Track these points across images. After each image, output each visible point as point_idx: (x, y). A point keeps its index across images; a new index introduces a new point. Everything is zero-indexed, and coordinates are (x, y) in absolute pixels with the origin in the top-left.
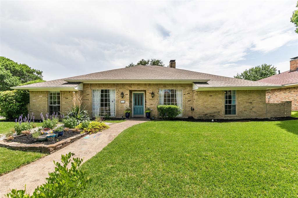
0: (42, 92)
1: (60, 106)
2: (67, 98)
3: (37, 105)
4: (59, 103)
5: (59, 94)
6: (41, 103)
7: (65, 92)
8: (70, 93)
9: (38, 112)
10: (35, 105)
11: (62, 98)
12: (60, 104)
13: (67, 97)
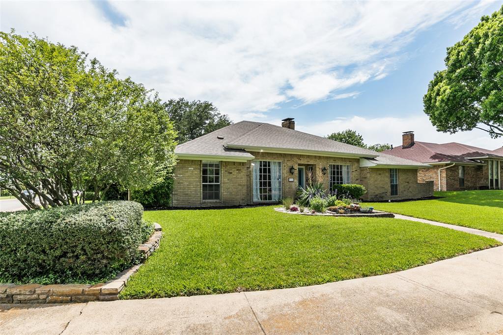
0: (192, 161)
1: (219, 185)
2: (231, 173)
3: (186, 183)
4: (217, 180)
5: (217, 166)
6: (192, 179)
7: (227, 163)
8: (234, 165)
9: (187, 194)
10: (182, 183)
11: (223, 172)
12: (218, 182)
13: (231, 171)
